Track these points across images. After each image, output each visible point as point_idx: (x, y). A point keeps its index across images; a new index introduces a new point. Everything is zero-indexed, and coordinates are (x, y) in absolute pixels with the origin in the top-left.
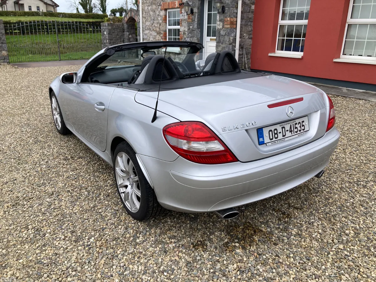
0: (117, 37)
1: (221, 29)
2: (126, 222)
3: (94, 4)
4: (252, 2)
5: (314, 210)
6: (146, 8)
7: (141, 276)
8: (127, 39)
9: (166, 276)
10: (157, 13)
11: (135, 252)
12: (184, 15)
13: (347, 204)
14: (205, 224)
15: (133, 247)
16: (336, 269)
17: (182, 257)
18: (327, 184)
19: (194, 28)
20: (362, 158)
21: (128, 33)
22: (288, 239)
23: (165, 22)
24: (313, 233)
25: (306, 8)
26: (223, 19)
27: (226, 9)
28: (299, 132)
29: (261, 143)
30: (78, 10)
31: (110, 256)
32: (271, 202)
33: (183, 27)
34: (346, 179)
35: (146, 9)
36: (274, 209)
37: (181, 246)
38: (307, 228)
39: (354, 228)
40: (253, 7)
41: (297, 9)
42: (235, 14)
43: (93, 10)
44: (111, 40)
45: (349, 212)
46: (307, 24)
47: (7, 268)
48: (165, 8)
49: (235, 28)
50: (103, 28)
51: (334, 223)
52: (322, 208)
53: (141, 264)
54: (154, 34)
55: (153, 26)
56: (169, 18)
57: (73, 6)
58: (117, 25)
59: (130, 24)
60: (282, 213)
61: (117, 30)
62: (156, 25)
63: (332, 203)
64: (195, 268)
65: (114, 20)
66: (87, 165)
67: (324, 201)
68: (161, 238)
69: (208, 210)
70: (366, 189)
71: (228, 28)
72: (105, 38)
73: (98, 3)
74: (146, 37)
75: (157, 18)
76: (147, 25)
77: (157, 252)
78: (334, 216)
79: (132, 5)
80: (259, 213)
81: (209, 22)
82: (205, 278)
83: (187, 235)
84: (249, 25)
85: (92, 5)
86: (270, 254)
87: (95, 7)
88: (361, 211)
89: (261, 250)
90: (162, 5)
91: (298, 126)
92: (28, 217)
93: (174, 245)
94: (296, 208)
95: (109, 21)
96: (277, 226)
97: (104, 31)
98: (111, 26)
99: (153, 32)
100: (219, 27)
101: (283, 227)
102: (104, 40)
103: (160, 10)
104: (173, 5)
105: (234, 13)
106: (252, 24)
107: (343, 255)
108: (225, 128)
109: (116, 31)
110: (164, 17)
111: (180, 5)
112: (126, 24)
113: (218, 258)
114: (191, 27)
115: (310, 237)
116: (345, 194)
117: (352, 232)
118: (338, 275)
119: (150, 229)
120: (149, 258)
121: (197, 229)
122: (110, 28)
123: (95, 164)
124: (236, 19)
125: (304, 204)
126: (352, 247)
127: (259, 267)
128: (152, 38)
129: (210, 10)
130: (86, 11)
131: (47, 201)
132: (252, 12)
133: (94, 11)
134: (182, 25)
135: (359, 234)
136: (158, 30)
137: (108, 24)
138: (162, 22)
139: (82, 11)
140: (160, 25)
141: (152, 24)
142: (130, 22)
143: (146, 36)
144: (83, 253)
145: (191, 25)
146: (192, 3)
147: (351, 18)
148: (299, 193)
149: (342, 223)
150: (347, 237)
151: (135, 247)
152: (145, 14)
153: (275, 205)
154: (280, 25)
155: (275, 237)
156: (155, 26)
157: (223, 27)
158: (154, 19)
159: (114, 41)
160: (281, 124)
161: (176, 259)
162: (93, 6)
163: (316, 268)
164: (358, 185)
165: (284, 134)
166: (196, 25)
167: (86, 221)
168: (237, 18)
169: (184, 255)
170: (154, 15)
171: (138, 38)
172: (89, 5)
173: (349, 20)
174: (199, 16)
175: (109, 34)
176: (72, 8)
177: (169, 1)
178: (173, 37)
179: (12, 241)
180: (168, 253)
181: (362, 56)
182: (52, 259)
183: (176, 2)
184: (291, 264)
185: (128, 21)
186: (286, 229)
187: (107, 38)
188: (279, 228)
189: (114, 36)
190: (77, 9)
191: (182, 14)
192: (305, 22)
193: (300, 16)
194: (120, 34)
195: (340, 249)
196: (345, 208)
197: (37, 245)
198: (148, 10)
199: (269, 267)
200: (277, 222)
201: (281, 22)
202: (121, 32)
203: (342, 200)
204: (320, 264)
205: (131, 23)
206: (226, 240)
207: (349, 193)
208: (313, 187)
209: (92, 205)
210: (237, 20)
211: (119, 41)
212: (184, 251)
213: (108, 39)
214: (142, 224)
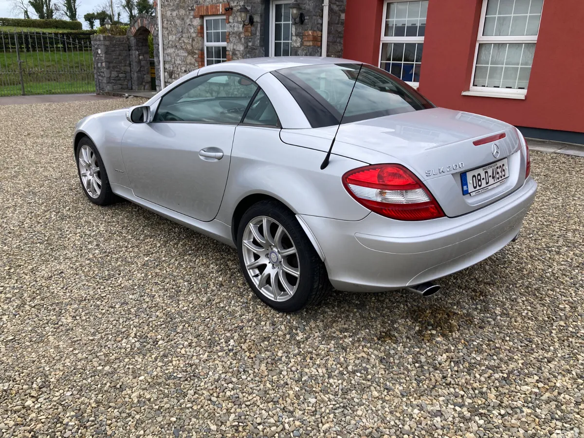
0: (118, 58)
1: (298, 47)
2: (269, 316)
3: (55, 5)
4: (341, 9)
5: (510, 284)
6: (169, 13)
7: (327, 380)
8: (136, 62)
9: (360, 377)
10: (188, 21)
11: (303, 352)
12: (232, 26)
13: (546, 275)
14: (379, 312)
15: (295, 346)
16: (568, 349)
17: (370, 353)
18: (512, 253)
19: (256, 45)
20: (540, 219)
21: (137, 53)
22: (494, 320)
23: (201, 36)
24: (522, 312)
25: (420, 19)
26: (301, 33)
27: (306, 18)
28: (500, 179)
29: (465, 193)
30: (27, 14)
31: (269, 360)
32: (452, 278)
33: (232, 44)
34: (532, 245)
35: (168, 16)
36: (459, 286)
37: (361, 339)
38: (512, 306)
39: (567, 302)
40: (343, 16)
41: (406, 21)
42: (319, 26)
43: (53, 14)
44: (109, 63)
45: (553, 284)
46: (423, 42)
47: (125, 390)
48: (200, 14)
49: (319, 47)
50: (95, 43)
51: (541, 298)
52: (519, 281)
53: (319, 366)
54: (183, 55)
55: (181, 41)
56: (207, 30)
57: (18, 7)
58: (118, 40)
59: (141, 39)
60: (472, 291)
61: (119, 48)
62: (186, 41)
63: (528, 274)
64: (393, 364)
65: (112, 31)
66: (165, 246)
67: (517, 273)
68: (329, 332)
69: (407, 285)
70: (561, 256)
71: (309, 46)
72: (98, 59)
73: (63, 3)
74: (170, 59)
75: (188, 30)
76: (170, 39)
77: (333, 349)
78: (538, 289)
79: (121, 8)
80: (443, 293)
81: (278, 37)
82: (413, 374)
83: (362, 326)
84: (338, 43)
85: (51, 7)
86: (481, 339)
87: (57, 9)
88: (566, 281)
89: (467, 336)
90: (197, 10)
91: (499, 170)
92: (116, 322)
93: (351, 339)
94: (487, 284)
95: (104, 32)
96: (474, 307)
97: (97, 49)
98: (108, 41)
99: (182, 51)
100: (295, 45)
101: (481, 307)
102: (98, 63)
103: (192, 17)
104: (214, 10)
105: (318, 24)
106: (342, 41)
107: (569, 332)
108: (429, 172)
109: (117, 49)
110: (199, 27)
111: (226, 10)
112: (133, 38)
113: (418, 350)
114: (250, 44)
115: (520, 316)
116: (539, 263)
117: (566, 306)
118: (572, 355)
119: (308, 323)
120: (326, 358)
121: (372, 318)
122: (107, 43)
123: (177, 244)
124: (320, 33)
125: (494, 278)
126: (574, 323)
127: (473, 355)
128: (180, 60)
129: (278, 18)
130: (42, 16)
131: (132, 299)
132: (342, 23)
133: (56, 16)
134: (230, 40)
135: (576, 308)
136: (189, 47)
137: (104, 38)
138: (197, 36)
139: (34, 15)
140: (193, 40)
141: (180, 39)
142: (140, 34)
143: (169, 57)
144: (228, 361)
145: (250, 42)
146: (251, 8)
147: (483, 35)
148: (483, 266)
149: (552, 298)
150: (563, 312)
151: (299, 346)
152: (167, 24)
153: (459, 281)
154: (383, 44)
155: (477, 319)
156: (184, 42)
157: (302, 44)
158: (182, 31)
159: (114, 65)
160: (484, 168)
161: (364, 356)
162: (53, 8)
163: (543, 350)
164: (550, 252)
165: (487, 181)
166: (259, 41)
167: (208, 319)
168: (322, 31)
169: (371, 350)
170: (182, 24)
171: (155, 60)
172: (47, 6)
173: (481, 38)
174: (262, 28)
175: (106, 53)
176: (16, 11)
177: (207, 4)
178: (214, 59)
179: (111, 355)
180: (348, 349)
181: (498, 87)
182: (187, 372)
183: (219, 6)
184: (512, 349)
185: (136, 33)
186: (486, 310)
187: (102, 60)
188: (476, 308)
189: (114, 57)
190: (26, 12)
191: (230, 24)
192: (419, 39)
193: (412, 31)
194: (125, 53)
195: (562, 326)
196: (547, 280)
197: (153, 356)
198: (172, 17)
199: (486, 354)
200: (471, 302)
201: (384, 39)
202: (126, 50)
203: (538, 270)
204: (546, 345)
205: (141, 36)
206: (417, 328)
207: (543, 261)
208: (496, 257)
209: (205, 299)
210: (322, 34)
211: (123, 65)
212: (369, 345)
213: (105, 62)
214: (294, 318)
